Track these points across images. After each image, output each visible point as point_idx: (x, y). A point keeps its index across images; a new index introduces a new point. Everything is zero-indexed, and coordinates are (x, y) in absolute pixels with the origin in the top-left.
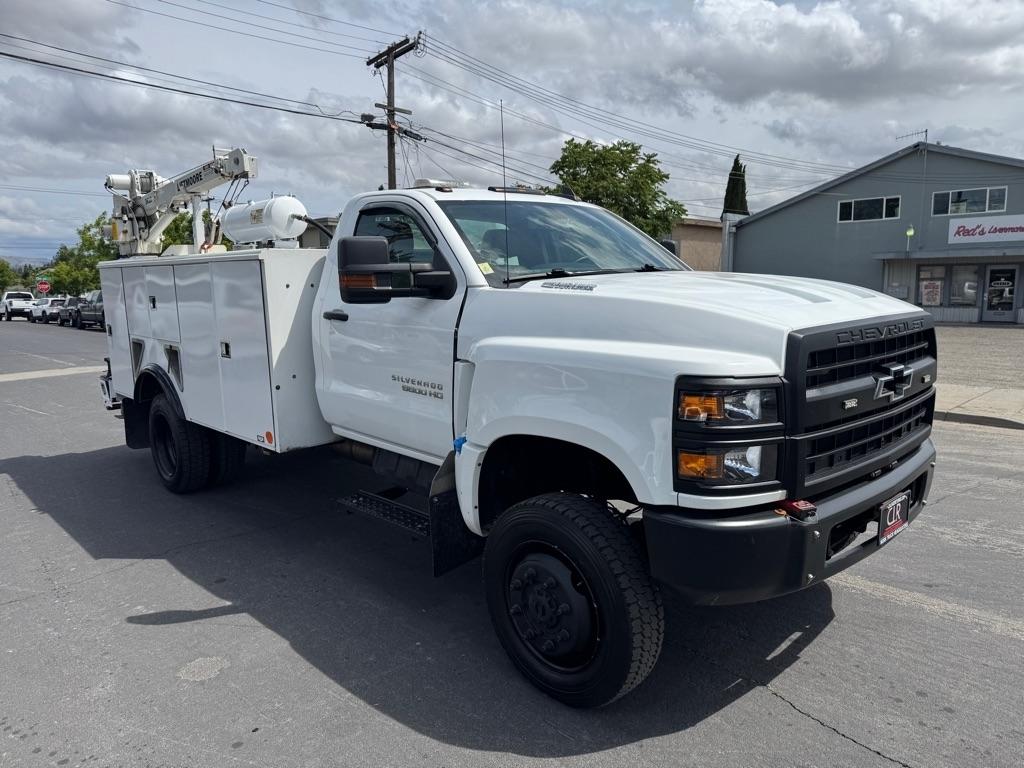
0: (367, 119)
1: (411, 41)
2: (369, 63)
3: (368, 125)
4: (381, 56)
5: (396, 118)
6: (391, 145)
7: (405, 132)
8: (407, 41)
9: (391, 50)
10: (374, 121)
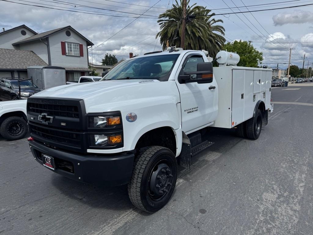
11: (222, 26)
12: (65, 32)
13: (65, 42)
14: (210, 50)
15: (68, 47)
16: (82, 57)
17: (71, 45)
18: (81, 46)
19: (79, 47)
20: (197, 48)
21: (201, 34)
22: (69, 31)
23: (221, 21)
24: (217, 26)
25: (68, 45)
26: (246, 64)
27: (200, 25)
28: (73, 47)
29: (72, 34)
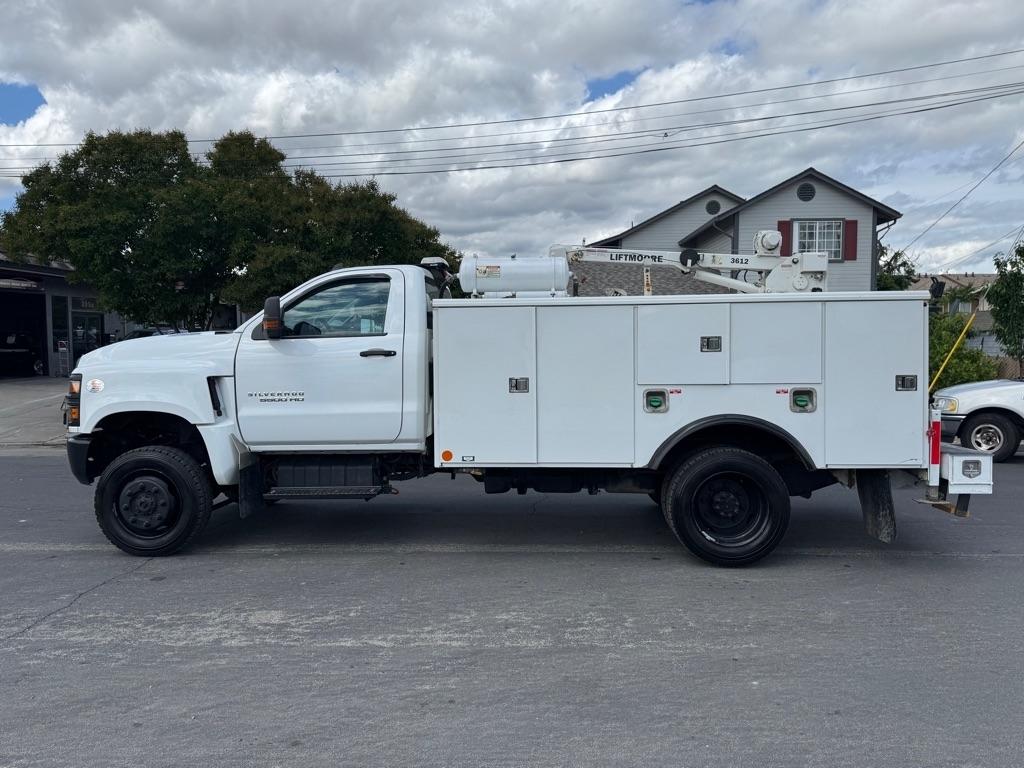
12: (796, 190)
13: (793, 220)
15: (802, 236)
16: (848, 263)
17: (811, 228)
18: (851, 228)
19: (841, 231)
22: (812, 183)
25: (802, 228)
28: (820, 233)
29: (820, 191)
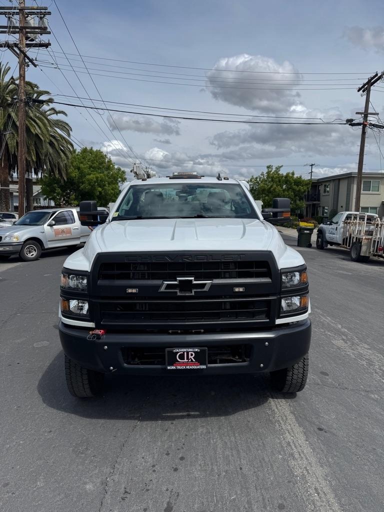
0: (350, 122)
1: (379, 75)
2: (359, 91)
3: (350, 125)
4: (364, 85)
5: (368, 119)
6: (364, 133)
7: (374, 125)
8: (377, 75)
9: (369, 81)
10: (354, 122)
11: (67, 122)
14: (50, 158)
20: (34, 153)
21: (38, 131)
23: (63, 112)
24: (57, 120)
26: (105, 186)
27: (35, 116)
